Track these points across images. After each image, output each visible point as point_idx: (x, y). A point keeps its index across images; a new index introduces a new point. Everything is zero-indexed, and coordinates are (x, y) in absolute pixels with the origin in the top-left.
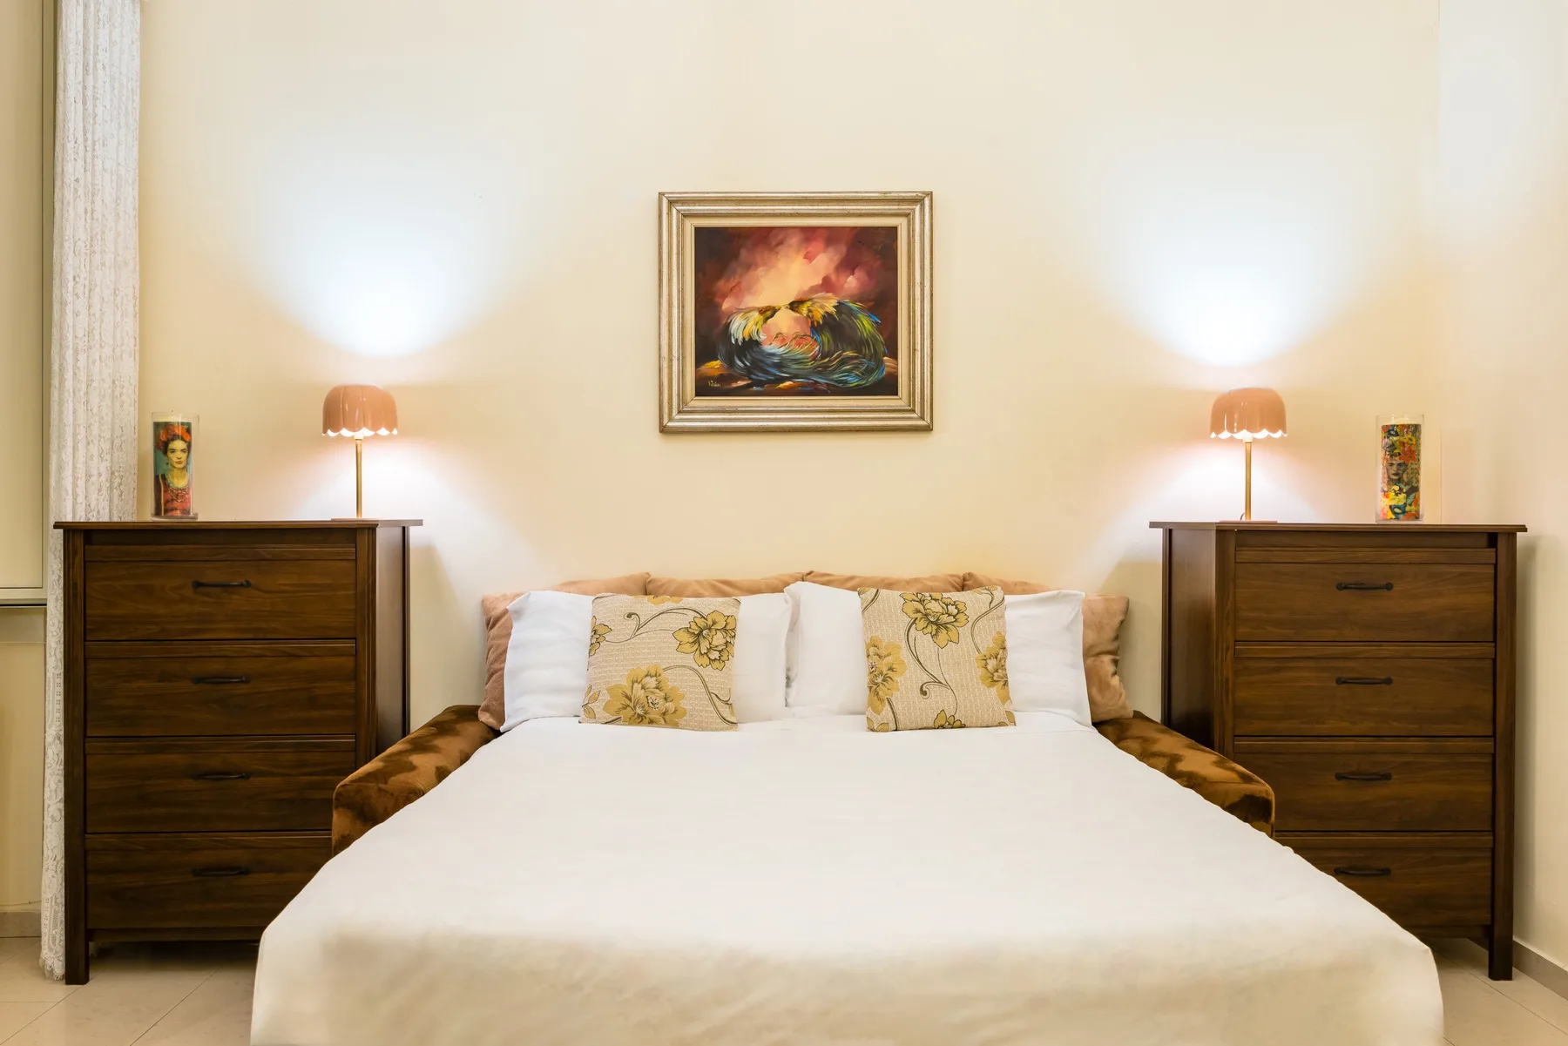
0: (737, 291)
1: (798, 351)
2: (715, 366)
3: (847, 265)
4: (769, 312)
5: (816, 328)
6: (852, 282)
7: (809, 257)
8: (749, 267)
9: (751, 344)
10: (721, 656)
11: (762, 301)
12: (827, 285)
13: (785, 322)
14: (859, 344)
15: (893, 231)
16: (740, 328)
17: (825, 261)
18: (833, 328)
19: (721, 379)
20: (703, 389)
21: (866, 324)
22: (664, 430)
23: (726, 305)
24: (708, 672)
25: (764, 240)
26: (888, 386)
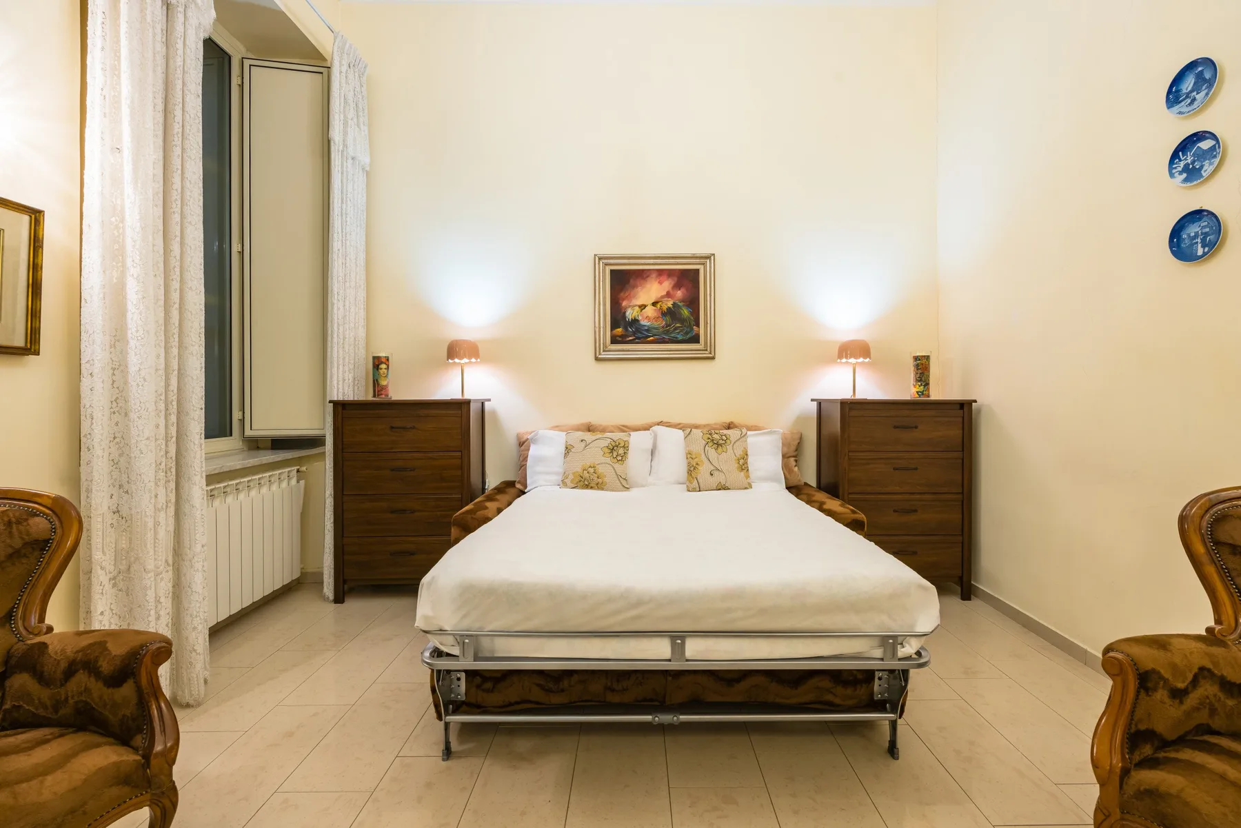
0: (629, 298)
1: (656, 324)
2: (619, 331)
3: (677, 286)
4: (643, 307)
5: (664, 314)
6: (679, 294)
7: (660, 283)
8: (635, 287)
9: (635, 321)
10: (622, 458)
11: (640, 302)
12: (668, 295)
13: (650, 311)
14: (682, 321)
15: (697, 271)
16: (630, 314)
17: (667, 285)
18: (671, 314)
19: (622, 336)
20: (614, 341)
21: (685, 312)
22: (597, 359)
23: (624, 304)
24: (617, 466)
25: (641, 275)
26: (695, 339)
